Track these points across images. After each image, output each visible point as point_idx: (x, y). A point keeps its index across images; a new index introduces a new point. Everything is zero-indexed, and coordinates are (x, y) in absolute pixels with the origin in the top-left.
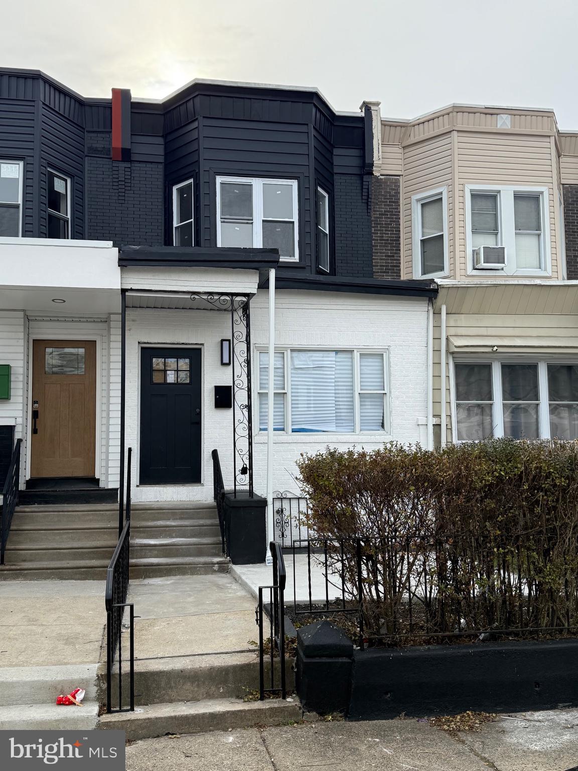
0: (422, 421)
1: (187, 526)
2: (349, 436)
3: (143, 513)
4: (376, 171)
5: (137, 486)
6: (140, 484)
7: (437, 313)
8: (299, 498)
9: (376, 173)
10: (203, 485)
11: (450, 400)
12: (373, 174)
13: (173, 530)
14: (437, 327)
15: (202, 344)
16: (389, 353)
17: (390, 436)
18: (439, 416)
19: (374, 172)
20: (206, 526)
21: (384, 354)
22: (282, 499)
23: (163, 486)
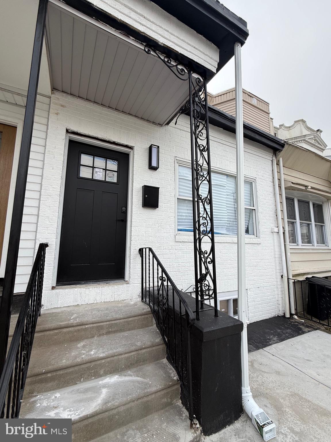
1: (121, 354)
3: (56, 334)
5: (53, 288)
6: (57, 286)
10: (127, 283)
13: (100, 365)
15: (131, 148)
16: (256, 182)
17: (260, 239)
20: (145, 348)
21: (253, 182)
23: (84, 285)
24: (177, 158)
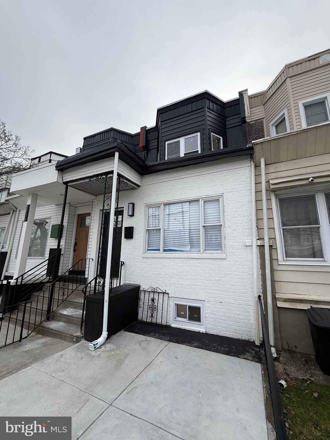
0: (248, 242)
2: (195, 254)
4: (248, 120)
7: (257, 166)
8: (164, 293)
9: (248, 121)
11: (274, 226)
12: (246, 122)
14: (258, 175)
15: (123, 207)
16: (223, 198)
17: (224, 254)
18: (263, 239)
19: (247, 121)
21: (220, 199)
22: (154, 292)
24: (146, 204)
